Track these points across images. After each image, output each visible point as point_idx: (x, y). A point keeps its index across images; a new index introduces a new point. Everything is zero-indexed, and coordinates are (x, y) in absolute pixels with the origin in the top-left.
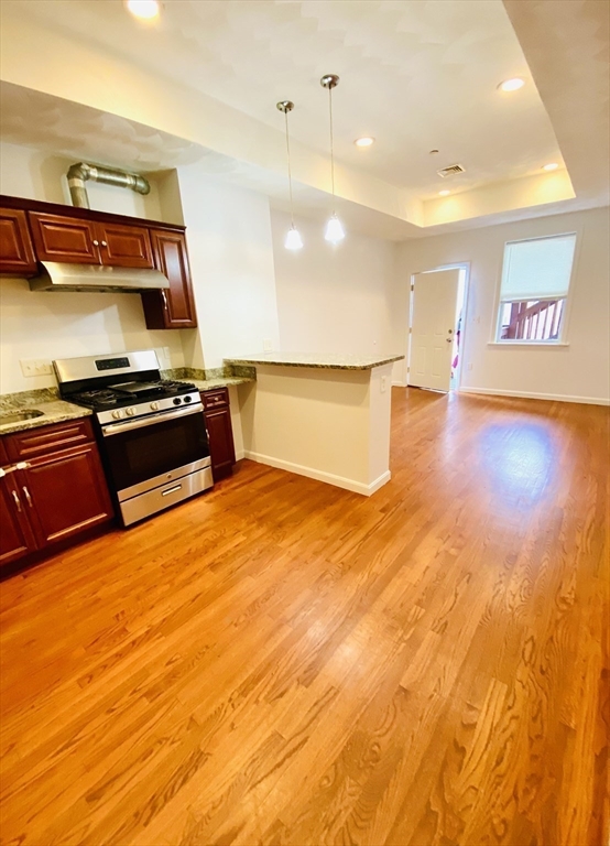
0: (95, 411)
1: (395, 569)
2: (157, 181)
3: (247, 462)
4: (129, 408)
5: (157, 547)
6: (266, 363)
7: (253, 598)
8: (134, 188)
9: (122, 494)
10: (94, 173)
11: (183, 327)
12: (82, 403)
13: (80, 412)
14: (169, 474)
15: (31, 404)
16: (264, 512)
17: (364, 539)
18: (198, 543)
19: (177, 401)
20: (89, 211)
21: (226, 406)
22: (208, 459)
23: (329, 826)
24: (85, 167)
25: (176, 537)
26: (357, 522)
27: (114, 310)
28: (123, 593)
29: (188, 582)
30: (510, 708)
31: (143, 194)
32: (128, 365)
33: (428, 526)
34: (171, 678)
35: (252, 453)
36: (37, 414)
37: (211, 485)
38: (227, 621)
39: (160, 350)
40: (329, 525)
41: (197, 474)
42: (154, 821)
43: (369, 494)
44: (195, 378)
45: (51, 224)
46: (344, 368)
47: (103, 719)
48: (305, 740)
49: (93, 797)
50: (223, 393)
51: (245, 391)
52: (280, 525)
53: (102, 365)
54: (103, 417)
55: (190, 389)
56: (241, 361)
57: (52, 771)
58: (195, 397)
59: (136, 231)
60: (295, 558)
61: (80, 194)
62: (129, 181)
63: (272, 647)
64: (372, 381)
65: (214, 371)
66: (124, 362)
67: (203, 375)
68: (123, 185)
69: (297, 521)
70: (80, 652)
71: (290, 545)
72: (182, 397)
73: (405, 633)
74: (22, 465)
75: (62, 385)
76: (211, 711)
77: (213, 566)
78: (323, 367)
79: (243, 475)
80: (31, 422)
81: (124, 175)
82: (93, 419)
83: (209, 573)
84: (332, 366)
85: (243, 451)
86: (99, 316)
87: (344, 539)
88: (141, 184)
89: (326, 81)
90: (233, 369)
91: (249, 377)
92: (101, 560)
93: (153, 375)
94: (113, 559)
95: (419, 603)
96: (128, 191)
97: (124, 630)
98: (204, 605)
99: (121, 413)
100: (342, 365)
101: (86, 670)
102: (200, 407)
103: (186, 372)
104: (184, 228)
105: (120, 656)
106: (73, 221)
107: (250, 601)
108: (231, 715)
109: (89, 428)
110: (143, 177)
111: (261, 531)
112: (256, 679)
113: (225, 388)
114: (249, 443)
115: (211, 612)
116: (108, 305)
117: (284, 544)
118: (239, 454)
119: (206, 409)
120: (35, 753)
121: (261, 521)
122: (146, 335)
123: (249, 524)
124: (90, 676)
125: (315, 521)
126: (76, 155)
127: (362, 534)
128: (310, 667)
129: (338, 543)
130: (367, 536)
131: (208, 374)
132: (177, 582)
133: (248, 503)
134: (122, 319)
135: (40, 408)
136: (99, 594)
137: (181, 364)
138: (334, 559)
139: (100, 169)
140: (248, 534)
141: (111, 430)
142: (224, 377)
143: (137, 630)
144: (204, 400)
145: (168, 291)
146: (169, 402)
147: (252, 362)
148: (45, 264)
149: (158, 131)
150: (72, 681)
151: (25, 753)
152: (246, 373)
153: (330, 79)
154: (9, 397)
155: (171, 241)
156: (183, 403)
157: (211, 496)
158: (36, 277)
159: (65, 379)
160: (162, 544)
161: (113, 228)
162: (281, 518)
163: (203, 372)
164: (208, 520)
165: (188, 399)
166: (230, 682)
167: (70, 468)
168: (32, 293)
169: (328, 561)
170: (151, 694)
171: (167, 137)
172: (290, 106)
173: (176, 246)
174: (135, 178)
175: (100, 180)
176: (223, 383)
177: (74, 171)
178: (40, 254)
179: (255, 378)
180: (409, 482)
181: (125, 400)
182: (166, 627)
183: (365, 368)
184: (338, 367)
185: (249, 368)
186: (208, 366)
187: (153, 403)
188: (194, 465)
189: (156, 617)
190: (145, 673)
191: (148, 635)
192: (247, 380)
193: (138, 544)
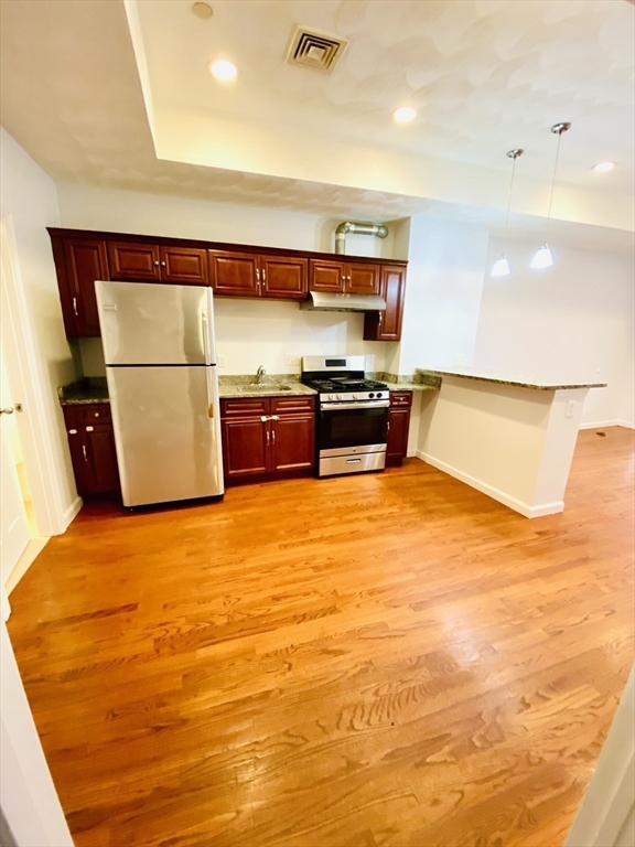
0: (320, 392)
1: (528, 578)
2: (394, 228)
3: (417, 460)
4: (339, 394)
5: (335, 495)
6: (452, 375)
7: (393, 548)
8: (377, 235)
9: (323, 453)
10: (353, 228)
11: (390, 339)
12: (313, 386)
13: (311, 391)
14: (354, 448)
15: (285, 382)
16: (419, 498)
17: (507, 547)
18: (364, 502)
19: (371, 396)
20: (343, 256)
21: (408, 407)
22: (384, 446)
23: (402, 682)
24: (348, 224)
25: (350, 493)
26: (505, 534)
27: (344, 325)
28: (311, 513)
29: (351, 521)
30: (592, 707)
31: (381, 237)
32: (345, 365)
33: (585, 560)
34: (328, 566)
35: (423, 453)
36: (287, 389)
37: (382, 467)
38: (371, 553)
39: (368, 356)
40: (476, 526)
41: (374, 455)
42: (302, 624)
43: (530, 516)
44: (388, 381)
45: (321, 267)
46: (524, 386)
47: (287, 568)
48: (403, 636)
49: (276, 599)
50: (408, 395)
51: (429, 397)
52: (430, 512)
53: (329, 363)
54: (323, 397)
55: (384, 388)
56: (429, 371)
57: (257, 579)
58: (385, 394)
59: (371, 267)
60: (435, 537)
61: (341, 244)
62: (375, 230)
63: (397, 580)
64: (554, 403)
65: (405, 377)
66: (342, 363)
67: (396, 379)
68: (370, 233)
69: (447, 514)
70: (282, 533)
71: (433, 527)
72: (376, 393)
73: (514, 620)
74: (275, 417)
75: (303, 373)
76: (348, 592)
77: (370, 519)
78: (503, 383)
79: (410, 469)
80: (285, 393)
81: (371, 226)
82: (317, 397)
83: (366, 522)
84: (512, 383)
85: (416, 450)
86: (335, 328)
87: (486, 541)
88: (382, 231)
89: (558, 128)
90: (422, 377)
91: (434, 385)
92: (302, 491)
93: (360, 375)
94: (309, 492)
95: (540, 609)
96: (372, 237)
97: (307, 532)
98: (358, 538)
99: (334, 396)
100: (522, 382)
101: (284, 542)
102: (386, 403)
103: (384, 376)
104: (406, 262)
105: (303, 543)
106: (334, 264)
107: (390, 548)
108: (358, 600)
109: (313, 402)
110: (385, 226)
111: (413, 510)
112: (381, 592)
113: (411, 392)
114: (422, 444)
115: (362, 543)
116: (341, 321)
117: (429, 525)
118: (411, 451)
119: (392, 406)
120: (252, 568)
121: (416, 504)
122: (362, 344)
123: (404, 502)
124: (286, 546)
125: (465, 519)
126: (344, 217)
127: (507, 542)
128: (422, 603)
129: (480, 541)
130: (512, 545)
131: (400, 379)
132: (344, 518)
133: (408, 488)
134: (348, 330)
135: (290, 386)
136: (298, 509)
137: (381, 369)
138: (470, 550)
139: (357, 224)
140: (402, 509)
141: (325, 407)
142: (413, 383)
143: (314, 534)
144: (392, 399)
145: (384, 312)
146: (365, 395)
147: (439, 373)
148: (312, 293)
149: (401, 196)
150: (277, 545)
151: (248, 566)
152: (431, 383)
153: (561, 126)
154: (274, 376)
155: (395, 273)
156: (375, 397)
157: (381, 475)
158: (305, 301)
159: (305, 370)
160: (340, 494)
161: (357, 266)
162: (431, 507)
163: (396, 377)
164: (374, 490)
165: (379, 395)
166: (364, 584)
167: (297, 426)
168: (301, 311)
169: (464, 549)
170: (316, 568)
171: (406, 198)
172: (520, 152)
173: (398, 277)
174: (379, 227)
175: (355, 232)
176: (410, 387)
177: (340, 228)
178: (311, 287)
179: (439, 387)
180: (584, 520)
181: (339, 388)
182: (332, 540)
183: (546, 389)
184: (519, 384)
185: (436, 378)
186: (401, 373)
187: (355, 394)
188: (373, 447)
189: (327, 532)
190: (314, 557)
191: (321, 539)
192: (431, 388)
193: (325, 490)
